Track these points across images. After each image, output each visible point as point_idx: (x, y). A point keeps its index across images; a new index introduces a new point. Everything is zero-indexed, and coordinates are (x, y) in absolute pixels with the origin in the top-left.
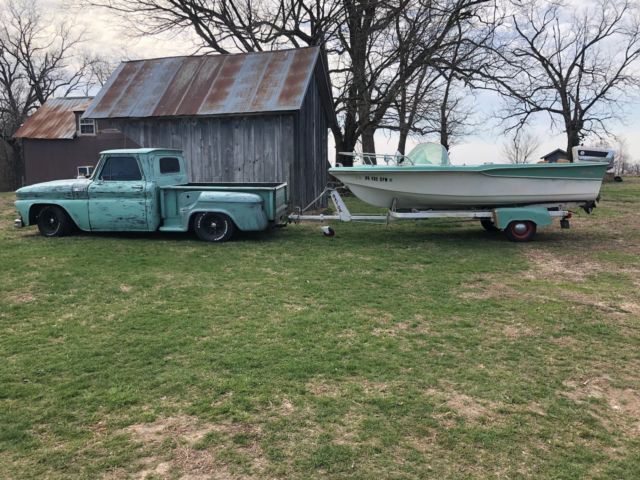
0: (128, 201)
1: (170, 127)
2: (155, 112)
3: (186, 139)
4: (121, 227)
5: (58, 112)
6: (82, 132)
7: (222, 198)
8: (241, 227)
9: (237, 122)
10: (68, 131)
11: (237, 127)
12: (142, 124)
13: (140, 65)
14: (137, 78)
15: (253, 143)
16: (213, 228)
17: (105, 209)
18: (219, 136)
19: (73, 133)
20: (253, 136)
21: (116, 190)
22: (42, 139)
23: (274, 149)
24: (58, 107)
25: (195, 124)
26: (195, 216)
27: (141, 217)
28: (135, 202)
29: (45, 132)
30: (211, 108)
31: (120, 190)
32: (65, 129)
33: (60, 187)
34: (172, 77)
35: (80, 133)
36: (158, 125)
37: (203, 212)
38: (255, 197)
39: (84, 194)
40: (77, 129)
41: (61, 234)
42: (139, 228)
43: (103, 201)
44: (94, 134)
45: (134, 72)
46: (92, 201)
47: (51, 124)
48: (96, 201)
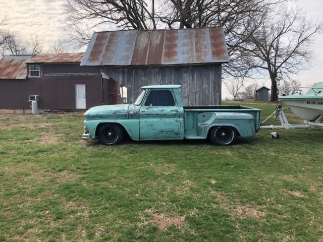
0: (167, 120)
1: (141, 72)
2: (132, 62)
3: (151, 79)
4: (161, 137)
5: (13, 63)
6: (31, 75)
7: (231, 116)
8: (242, 135)
9: (185, 69)
10: (21, 74)
11: (185, 72)
12: (121, 70)
13: (109, 35)
14: (109, 42)
15: (195, 81)
16: (222, 136)
17: (151, 125)
18: (173, 78)
19: (25, 76)
20: (195, 77)
21: (160, 113)
22: (5, 79)
23: (209, 85)
24: (12, 61)
25: (157, 70)
26: (212, 129)
27: (176, 130)
28: (172, 120)
29: (7, 75)
30: (169, 61)
31: (163, 113)
32: (19, 74)
33: (119, 111)
34: (134, 42)
35: (30, 76)
36: (132, 71)
37: (217, 127)
38: (249, 116)
39: (136, 115)
40: (28, 73)
41: (118, 143)
42: (174, 137)
43: (150, 120)
44: (39, 77)
45: (106, 38)
46: (142, 120)
47: (9, 70)
48: (145, 120)
